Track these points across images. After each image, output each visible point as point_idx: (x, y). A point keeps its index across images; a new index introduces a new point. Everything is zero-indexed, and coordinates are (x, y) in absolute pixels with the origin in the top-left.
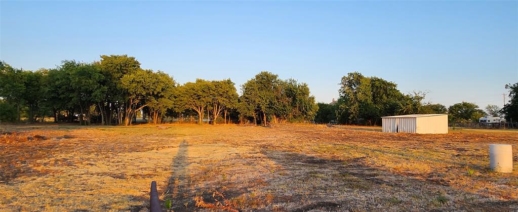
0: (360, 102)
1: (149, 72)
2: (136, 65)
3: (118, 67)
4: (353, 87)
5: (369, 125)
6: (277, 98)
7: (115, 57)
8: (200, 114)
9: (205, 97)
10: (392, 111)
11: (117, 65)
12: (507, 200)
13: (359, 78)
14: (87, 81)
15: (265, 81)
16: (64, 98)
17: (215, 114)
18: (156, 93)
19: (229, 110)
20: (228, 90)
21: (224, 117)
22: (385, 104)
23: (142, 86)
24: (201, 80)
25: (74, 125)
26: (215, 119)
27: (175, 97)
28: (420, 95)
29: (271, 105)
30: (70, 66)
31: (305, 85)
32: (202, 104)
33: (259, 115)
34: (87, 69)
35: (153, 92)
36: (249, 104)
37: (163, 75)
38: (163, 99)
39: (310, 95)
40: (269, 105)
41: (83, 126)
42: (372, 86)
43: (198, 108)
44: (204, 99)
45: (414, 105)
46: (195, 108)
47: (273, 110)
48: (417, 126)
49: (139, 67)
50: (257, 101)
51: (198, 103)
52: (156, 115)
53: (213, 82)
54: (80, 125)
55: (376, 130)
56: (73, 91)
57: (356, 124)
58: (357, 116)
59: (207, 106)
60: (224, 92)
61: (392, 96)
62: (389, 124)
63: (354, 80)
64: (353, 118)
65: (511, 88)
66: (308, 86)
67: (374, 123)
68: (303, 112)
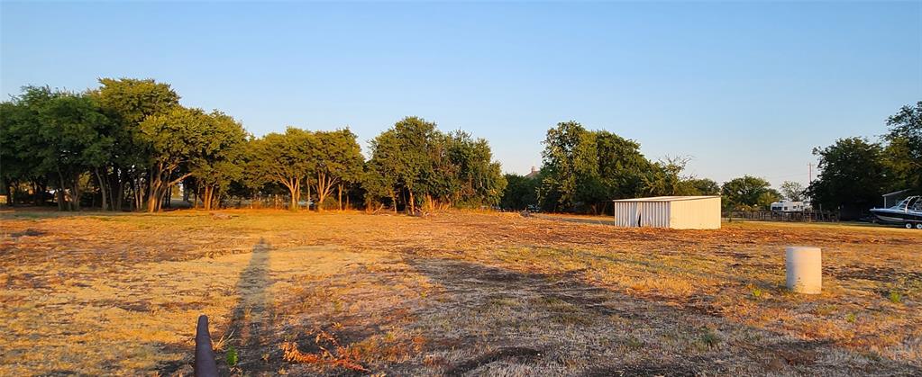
0: (578, 173)
1: (196, 113)
2: (170, 98)
3: (133, 101)
4: (567, 147)
5: (592, 214)
6: (434, 165)
7: (130, 83)
8: (293, 191)
9: (302, 161)
10: (631, 189)
11: (132, 97)
12: (812, 339)
13: (576, 132)
14: (73, 126)
15: (412, 134)
16: (25, 158)
17: (322, 192)
18: (209, 153)
19: (346, 184)
20: (344, 148)
21: (337, 198)
22: (619, 178)
23: (183, 138)
24: (295, 129)
25: (45, 210)
26: (322, 200)
27: (247, 161)
28: (678, 164)
29: (422, 178)
30: (38, 98)
31: (483, 143)
32: (298, 173)
33: (401, 195)
34: (74, 104)
35: (204, 150)
36: (383, 175)
37: (224, 119)
38: (223, 163)
39: (492, 161)
40: (419, 176)
41: (65, 213)
42: (600, 146)
43: (289, 181)
44: (300, 165)
45: (667, 181)
46: (283, 181)
47: (426, 186)
48: (671, 216)
49: (177, 102)
50: (398, 170)
51: (290, 171)
52: (209, 193)
53: (318, 133)
54: (57, 211)
55: (603, 223)
56: (44, 145)
57: (571, 213)
58: (573, 199)
59: (306, 177)
60: (338, 153)
61: (631, 164)
62: (626, 212)
63: (568, 136)
64: (565, 202)
65: (822, 153)
66: (489, 145)
67: (601, 211)
68: (480, 189)
